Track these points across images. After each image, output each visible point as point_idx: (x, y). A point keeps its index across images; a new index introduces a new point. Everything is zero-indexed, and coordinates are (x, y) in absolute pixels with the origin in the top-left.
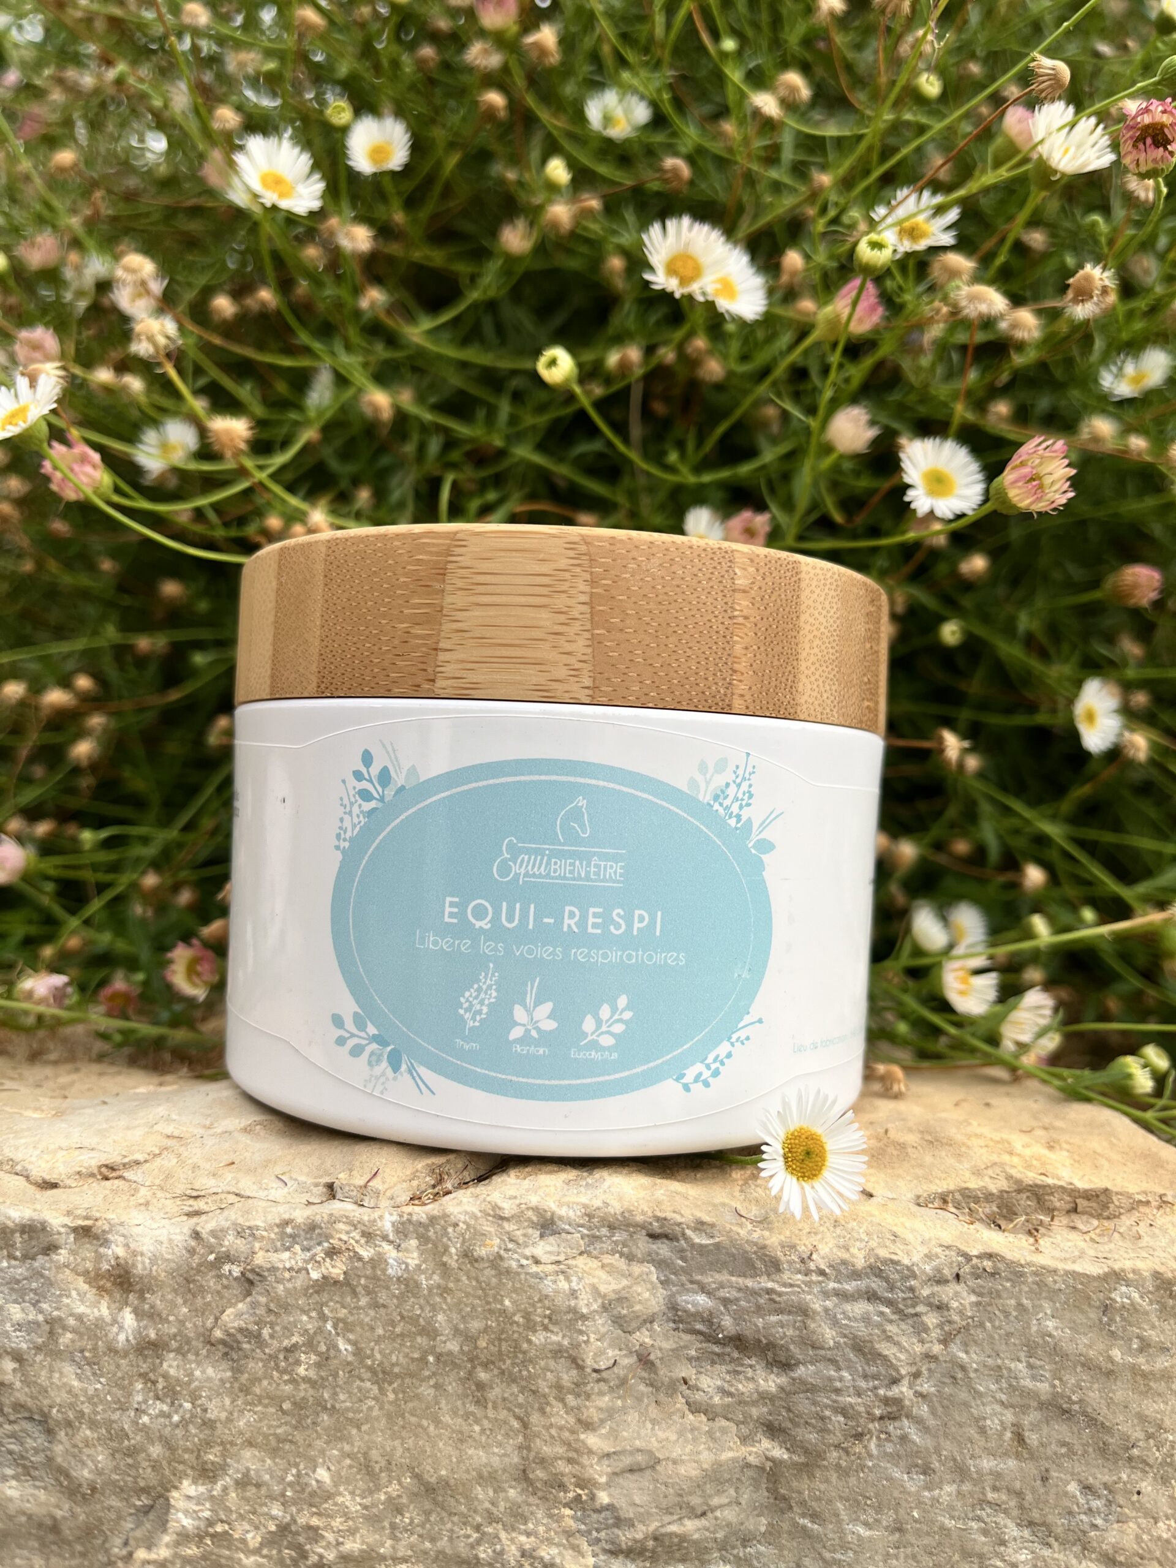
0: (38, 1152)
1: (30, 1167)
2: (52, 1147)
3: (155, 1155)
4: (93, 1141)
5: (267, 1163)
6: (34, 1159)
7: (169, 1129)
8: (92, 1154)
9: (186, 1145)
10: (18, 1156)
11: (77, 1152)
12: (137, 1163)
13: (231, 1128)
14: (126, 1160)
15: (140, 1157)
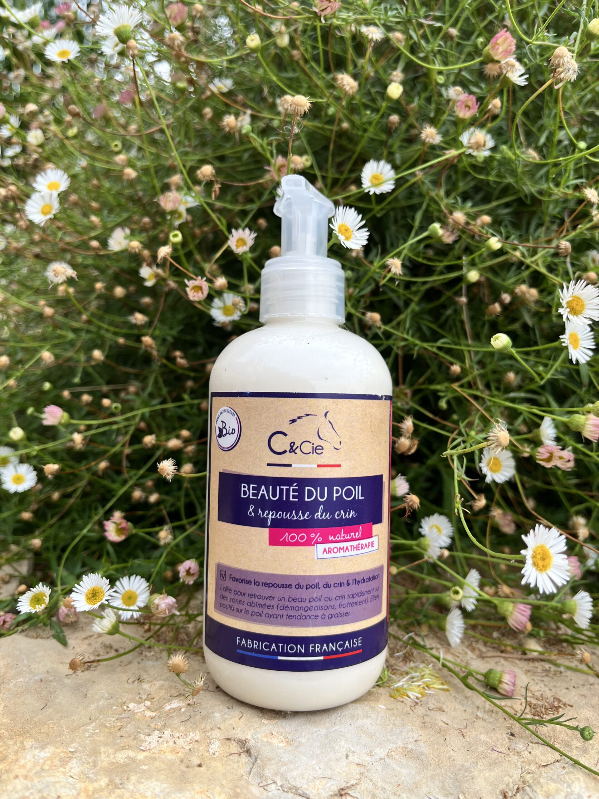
0: (305, 781)
1: (307, 792)
2: (311, 777)
3: (360, 780)
4: (328, 773)
5: (416, 785)
6: (306, 786)
7: (356, 760)
8: (332, 782)
9: (369, 771)
10: (298, 785)
11: (324, 781)
12: (353, 785)
13: (382, 756)
14: (349, 785)
15: (353, 782)
